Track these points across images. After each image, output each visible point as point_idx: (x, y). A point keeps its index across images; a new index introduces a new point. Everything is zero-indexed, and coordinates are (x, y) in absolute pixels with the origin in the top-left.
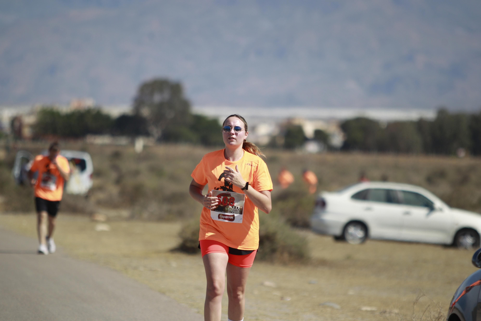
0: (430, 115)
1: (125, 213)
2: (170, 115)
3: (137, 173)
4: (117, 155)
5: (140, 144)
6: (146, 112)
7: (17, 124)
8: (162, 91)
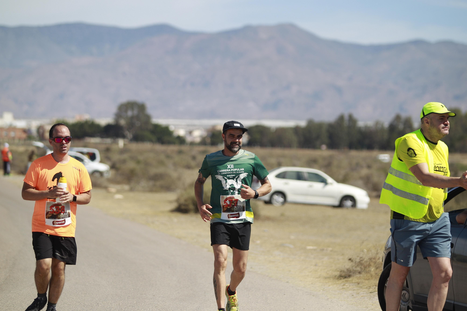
0: (303, 124)
1: (126, 187)
2: (138, 124)
3: (124, 161)
4: (108, 150)
5: (121, 143)
6: (123, 122)
7: (41, 131)
8: (132, 109)
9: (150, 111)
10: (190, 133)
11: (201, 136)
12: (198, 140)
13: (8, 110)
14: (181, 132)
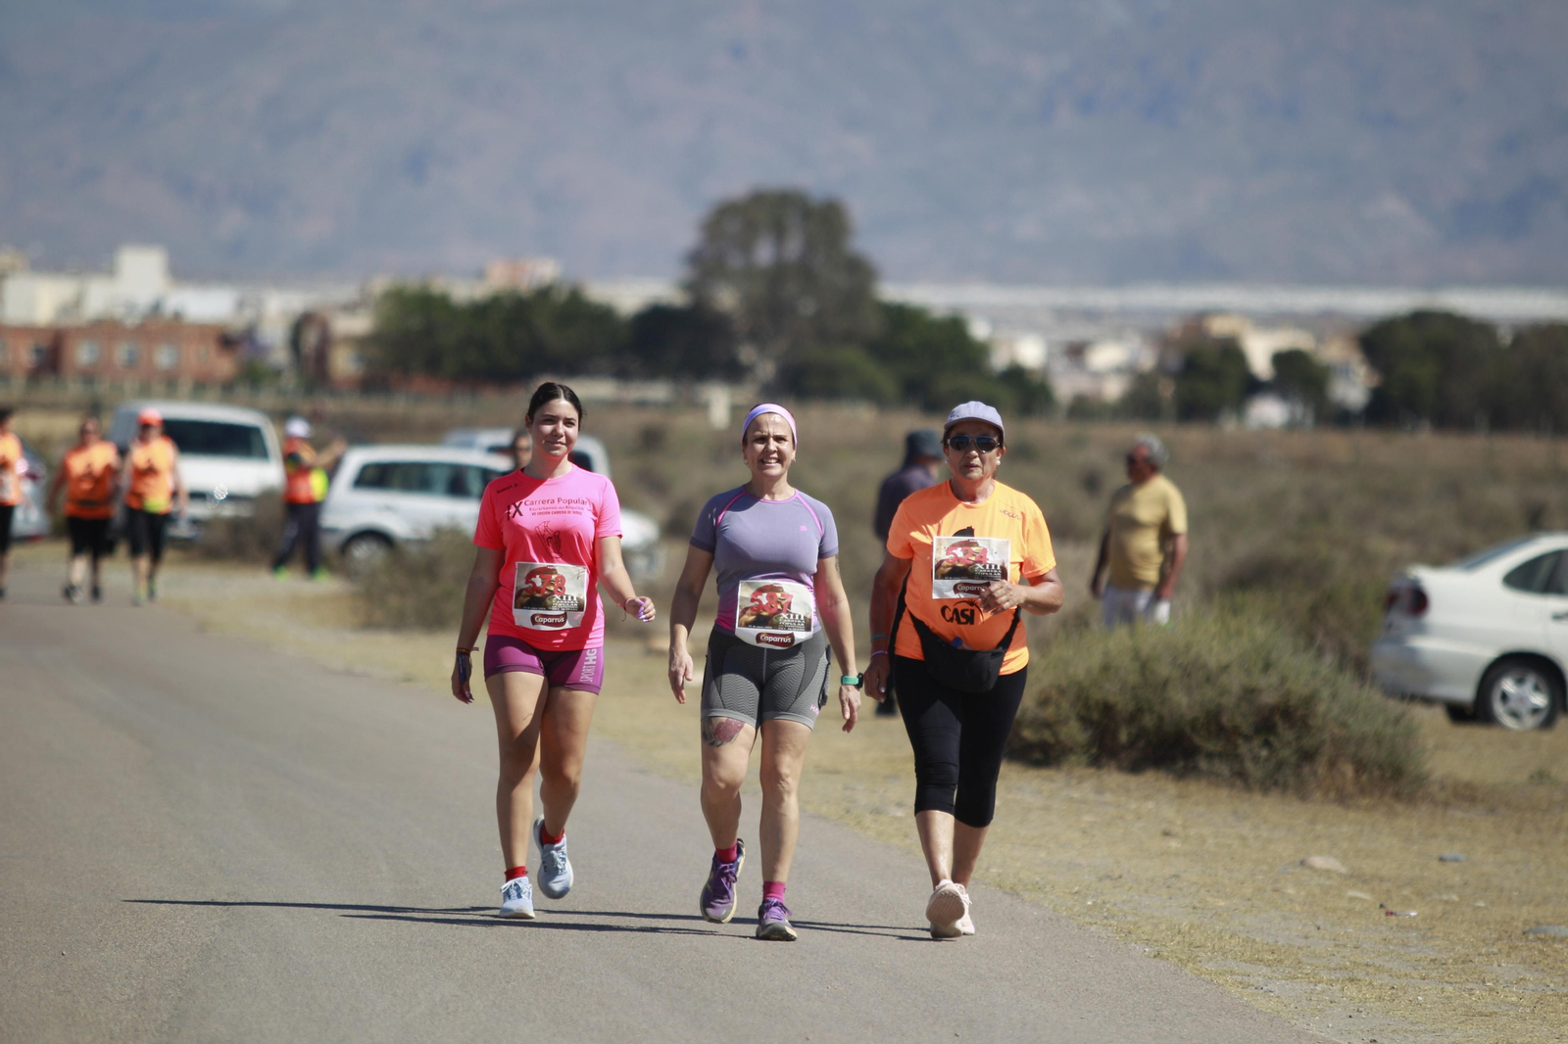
2: (806, 306)
4: (651, 440)
5: (719, 403)
6: (726, 298)
7: (311, 338)
8: (779, 232)
9: (866, 241)
10: (1076, 352)
11: (1128, 370)
12: (1113, 389)
13: (144, 235)
14: (1030, 352)
